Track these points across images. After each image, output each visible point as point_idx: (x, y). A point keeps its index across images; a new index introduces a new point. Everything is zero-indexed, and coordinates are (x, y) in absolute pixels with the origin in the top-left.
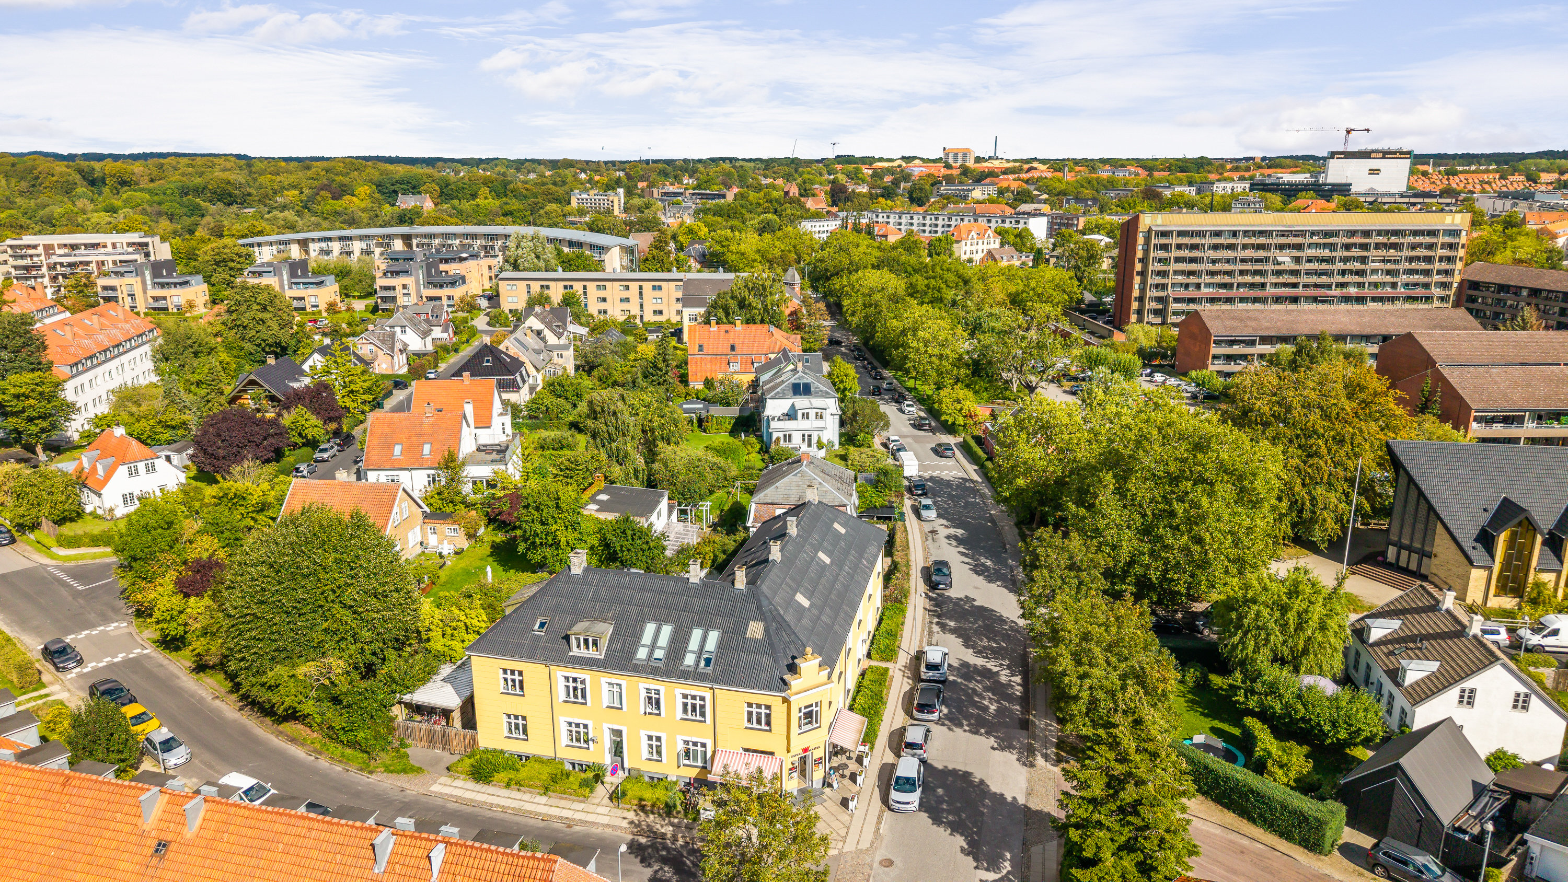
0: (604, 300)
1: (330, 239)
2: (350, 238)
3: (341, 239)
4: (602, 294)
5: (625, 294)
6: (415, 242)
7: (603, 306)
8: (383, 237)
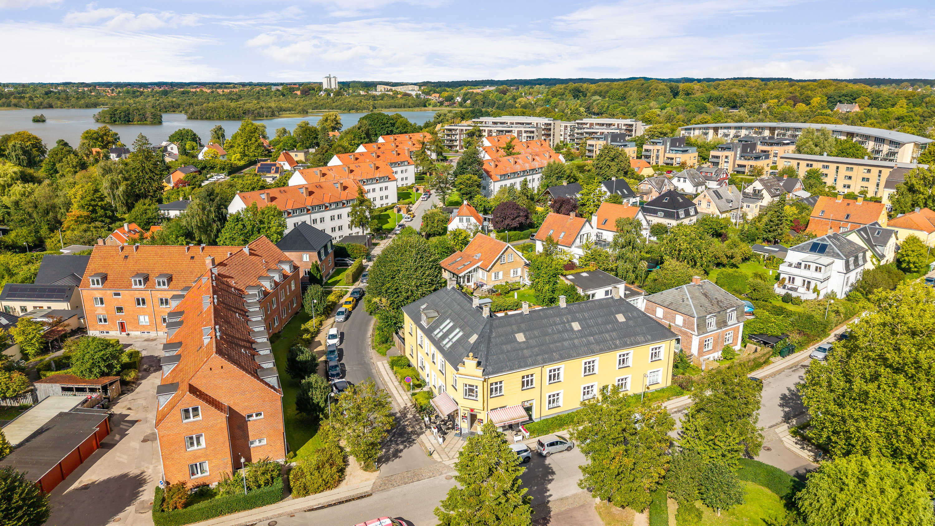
0: (850, 178)
1: (729, 128)
2: (741, 128)
3: (736, 128)
4: (849, 173)
5: (867, 176)
6: (776, 132)
7: (848, 182)
8: (759, 128)
